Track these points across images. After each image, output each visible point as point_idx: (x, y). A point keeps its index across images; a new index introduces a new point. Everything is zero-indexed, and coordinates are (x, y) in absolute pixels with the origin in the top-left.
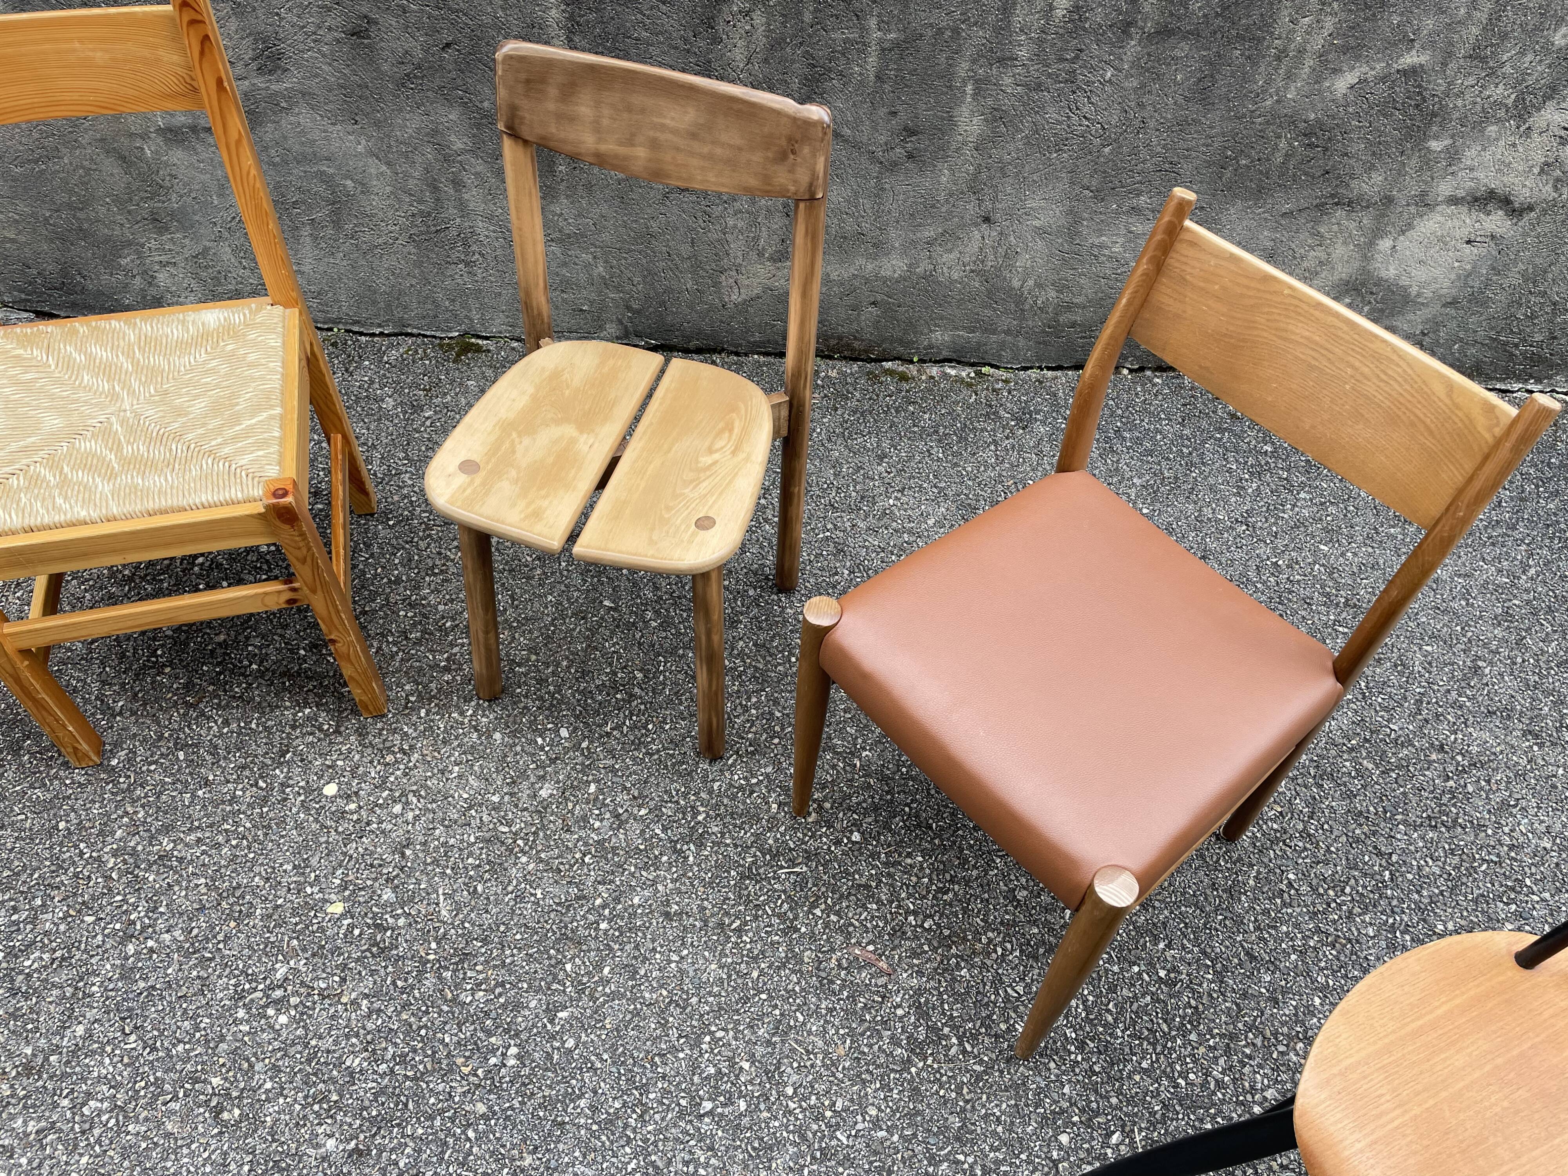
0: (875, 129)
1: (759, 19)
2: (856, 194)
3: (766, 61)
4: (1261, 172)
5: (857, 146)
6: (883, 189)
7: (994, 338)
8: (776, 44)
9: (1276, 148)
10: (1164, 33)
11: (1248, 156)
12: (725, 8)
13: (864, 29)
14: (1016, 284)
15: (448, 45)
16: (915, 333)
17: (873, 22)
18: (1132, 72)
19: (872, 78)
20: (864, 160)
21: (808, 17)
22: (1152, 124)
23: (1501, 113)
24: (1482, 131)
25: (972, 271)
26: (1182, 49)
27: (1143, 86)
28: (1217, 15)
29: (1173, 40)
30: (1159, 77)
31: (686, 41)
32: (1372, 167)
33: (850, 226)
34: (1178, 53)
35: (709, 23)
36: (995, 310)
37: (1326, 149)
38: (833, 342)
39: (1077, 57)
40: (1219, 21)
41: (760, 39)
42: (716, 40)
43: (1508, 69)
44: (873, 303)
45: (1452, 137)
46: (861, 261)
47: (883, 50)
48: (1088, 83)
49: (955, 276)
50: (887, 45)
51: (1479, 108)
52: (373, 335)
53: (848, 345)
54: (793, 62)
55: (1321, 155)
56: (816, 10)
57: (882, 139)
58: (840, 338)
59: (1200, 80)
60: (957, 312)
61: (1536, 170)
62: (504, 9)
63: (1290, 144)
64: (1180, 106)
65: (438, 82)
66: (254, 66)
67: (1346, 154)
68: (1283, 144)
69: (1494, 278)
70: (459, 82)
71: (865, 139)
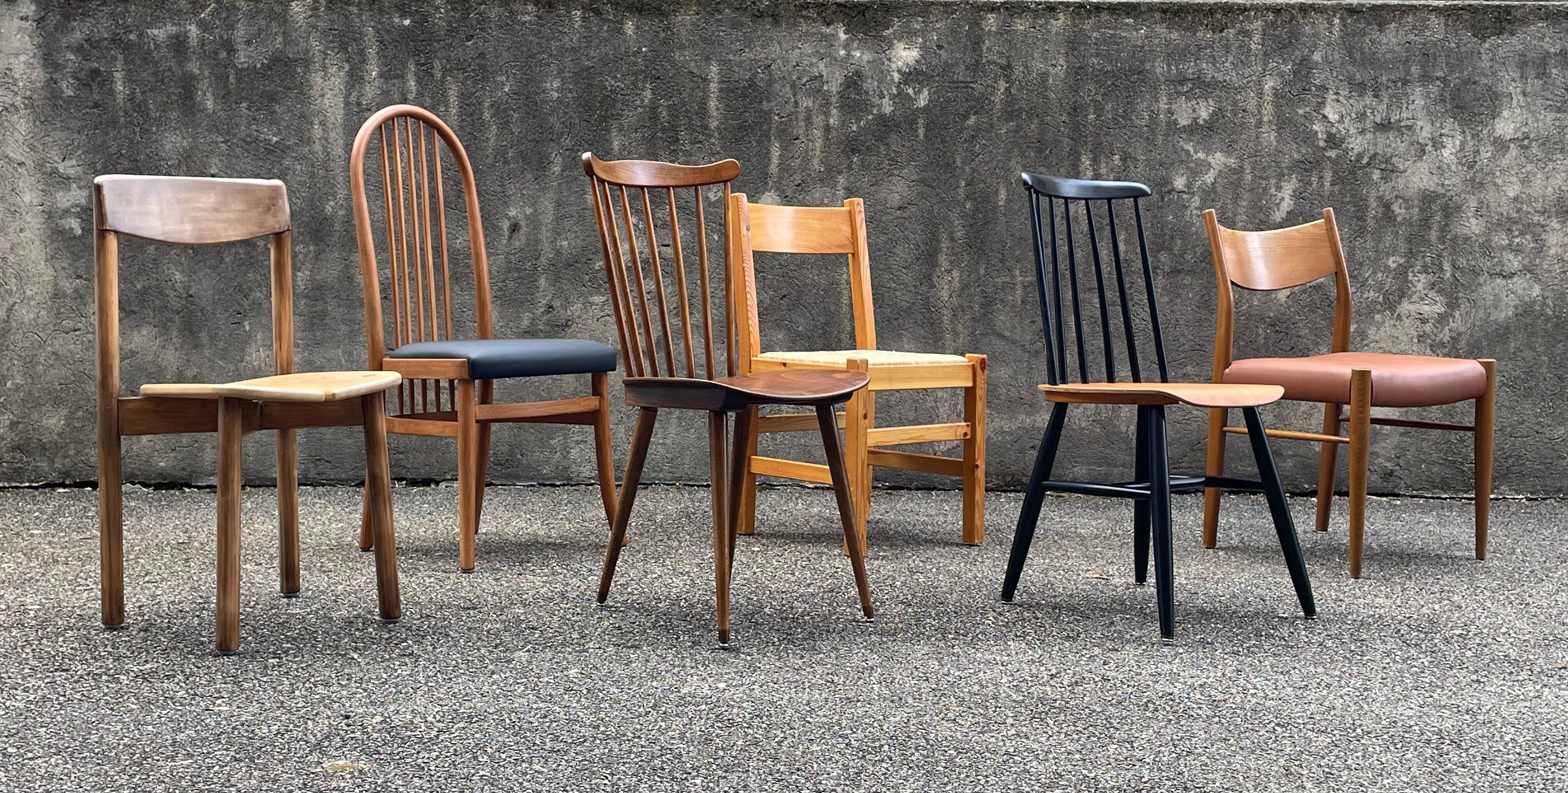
0: (1023, 331)
1: (956, 274)
2: (1016, 371)
3: (960, 296)
4: (1254, 349)
5: (1014, 342)
6: (1031, 368)
7: (1116, 470)
8: (965, 286)
9: (1258, 335)
10: (1175, 272)
11: (1243, 340)
12: (937, 269)
13: (1013, 277)
14: (1124, 429)
15: (784, 296)
16: (1063, 468)
17: (1018, 272)
18: (1164, 293)
19: (1019, 302)
20: (1019, 352)
21: (982, 272)
22: (1182, 322)
23: (1379, 307)
24: (1373, 318)
25: (1094, 421)
26: (1188, 280)
27: (1171, 301)
28: (1201, 262)
29: (1181, 276)
30: (1179, 296)
31: (916, 287)
32: (1317, 344)
33: (1014, 393)
34: (1185, 282)
35: (929, 277)
36: (1113, 449)
37: (1287, 334)
38: (1008, 479)
39: (1131, 287)
40: (1203, 265)
41: (956, 284)
42: (933, 286)
43: (1370, 281)
44: (1033, 447)
45: (1357, 323)
46: (1022, 417)
47: (1024, 286)
48: (1140, 300)
49: (1084, 425)
50: (1026, 284)
51: (1364, 305)
52: (703, 486)
53: (1019, 480)
54: (975, 296)
55: (1285, 337)
56: (986, 268)
57: (1029, 338)
58: (1013, 475)
59: (1202, 296)
60: (1088, 451)
61: (1416, 340)
62: (818, 275)
63: (1265, 332)
64: (1195, 311)
65: (775, 317)
66: (675, 312)
67: (1300, 336)
68: (1261, 331)
69: (1424, 414)
70: (787, 316)
71: (1018, 338)
